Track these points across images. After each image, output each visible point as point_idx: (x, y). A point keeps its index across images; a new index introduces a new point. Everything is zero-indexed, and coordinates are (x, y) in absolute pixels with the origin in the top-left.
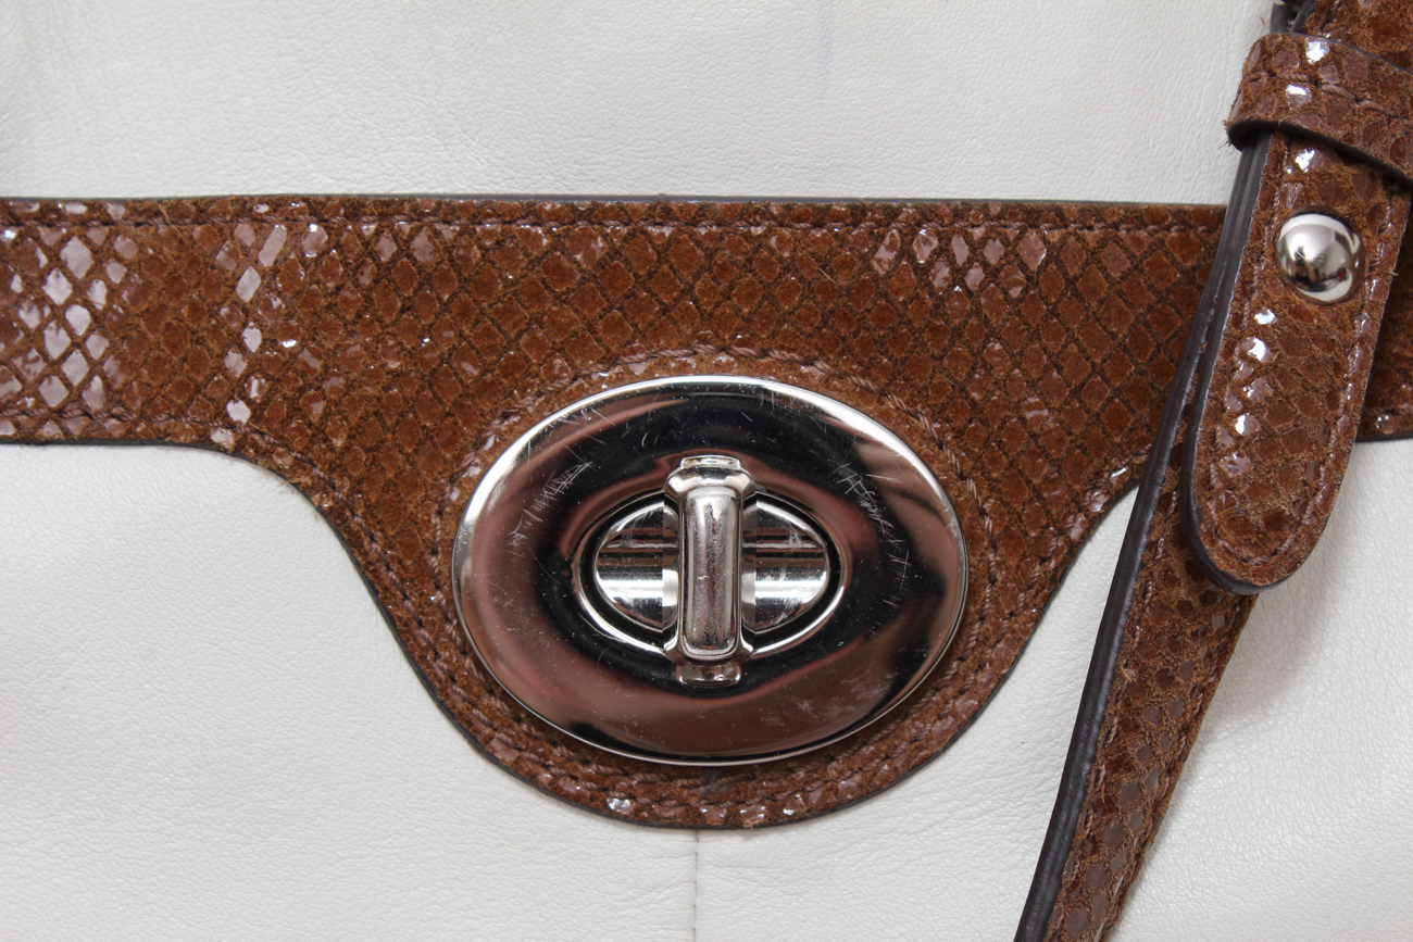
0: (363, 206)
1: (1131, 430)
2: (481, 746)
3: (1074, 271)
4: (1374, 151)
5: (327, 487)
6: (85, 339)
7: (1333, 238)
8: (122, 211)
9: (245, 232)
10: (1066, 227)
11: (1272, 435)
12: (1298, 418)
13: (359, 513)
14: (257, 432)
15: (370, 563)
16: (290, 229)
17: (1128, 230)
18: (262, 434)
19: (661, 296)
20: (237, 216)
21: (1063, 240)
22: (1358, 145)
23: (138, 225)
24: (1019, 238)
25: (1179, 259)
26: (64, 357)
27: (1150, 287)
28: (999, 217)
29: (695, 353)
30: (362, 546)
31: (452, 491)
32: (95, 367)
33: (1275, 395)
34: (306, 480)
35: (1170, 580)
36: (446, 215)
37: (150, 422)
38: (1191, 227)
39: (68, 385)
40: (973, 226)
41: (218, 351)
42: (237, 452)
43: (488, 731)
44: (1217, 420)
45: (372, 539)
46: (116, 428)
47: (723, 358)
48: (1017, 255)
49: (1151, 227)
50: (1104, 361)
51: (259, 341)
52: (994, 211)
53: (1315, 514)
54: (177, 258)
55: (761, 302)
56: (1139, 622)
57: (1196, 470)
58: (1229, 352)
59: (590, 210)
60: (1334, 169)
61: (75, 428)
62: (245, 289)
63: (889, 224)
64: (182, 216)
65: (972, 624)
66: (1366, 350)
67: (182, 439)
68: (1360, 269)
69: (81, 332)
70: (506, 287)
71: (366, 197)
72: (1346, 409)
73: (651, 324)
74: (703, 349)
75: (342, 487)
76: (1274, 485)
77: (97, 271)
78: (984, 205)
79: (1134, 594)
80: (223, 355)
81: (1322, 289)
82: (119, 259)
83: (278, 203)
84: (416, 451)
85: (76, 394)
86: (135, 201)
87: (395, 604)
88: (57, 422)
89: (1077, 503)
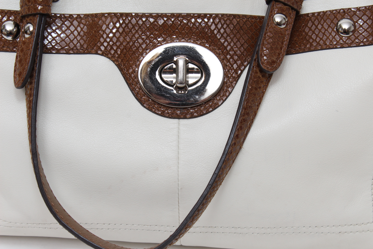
0: (123, 14)
1: (251, 52)
2: (142, 105)
3: (241, 25)
4: (289, 3)
5: (117, 61)
6: (77, 37)
7: (283, 18)
8: (83, 16)
9: (103, 19)
10: (240, 18)
11: (272, 48)
12: (277, 45)
13: (122, 65)
14: (106, 51)
15: (124, 74)
16: (111, 18)
17: (250, 19)
18: (106, 52)
19: (173, 29)
20: (102, 16)
21: (240, 20)
22: (286, 2)
23: (86, 18)
24: (232, 20)
25: (259, 24)
26: (73, 40)
27: (254, 29)
28: (229, 16)
29: (178, 39)
30: (123, 71)
31: (138, 62)
32: (79, 41)
33: (273, 41)
34: (114, 59)
35: (256, 73)
36: (137, 16)
37: (88, 50)
38: (261, 19)
39: (74, 44)
40: (225, 18)
41: (99, 38)
42: (102, 55)
43: (144, 102)
44: (263, 45)
45: (125, 70)
46: (82, 51)
47: (184, 40)
48: (232, 23)
49: (254, 19)
50: (247, 40)
51: (106, 36)
52: (228, 15)
53: (280, 61)
54: (92, 23)
55: (189, 30)
56: (251, 79)
57: (260, 53)
58: (265, 35)
59: (161, 15)
60: (282, 7)
61: (75, 52)
62: (104, 28)
63: (211, 17)
64: (93, 16)
65: (225, 84)
66: (288, 36)
67: (93, 53)
68: (287, 23)
69: (76, 35)
70: (147, 28)
71: (124, 13)
72: (285, 45)
73: (171, 34)
74: (180, 38)
75: (120, 61)
76: (273, 56)
77: (79, 26)
78: (226, 15)
79: (251, 74)
80: (100, 39)
81: (281, 26)
82: (82, 24)
83: (109, 14)
84: (132, 55)
85: (75, 46)
86: (85, 14)
87: (128, 81)
88: (72, 50)
89: (242, 64)
